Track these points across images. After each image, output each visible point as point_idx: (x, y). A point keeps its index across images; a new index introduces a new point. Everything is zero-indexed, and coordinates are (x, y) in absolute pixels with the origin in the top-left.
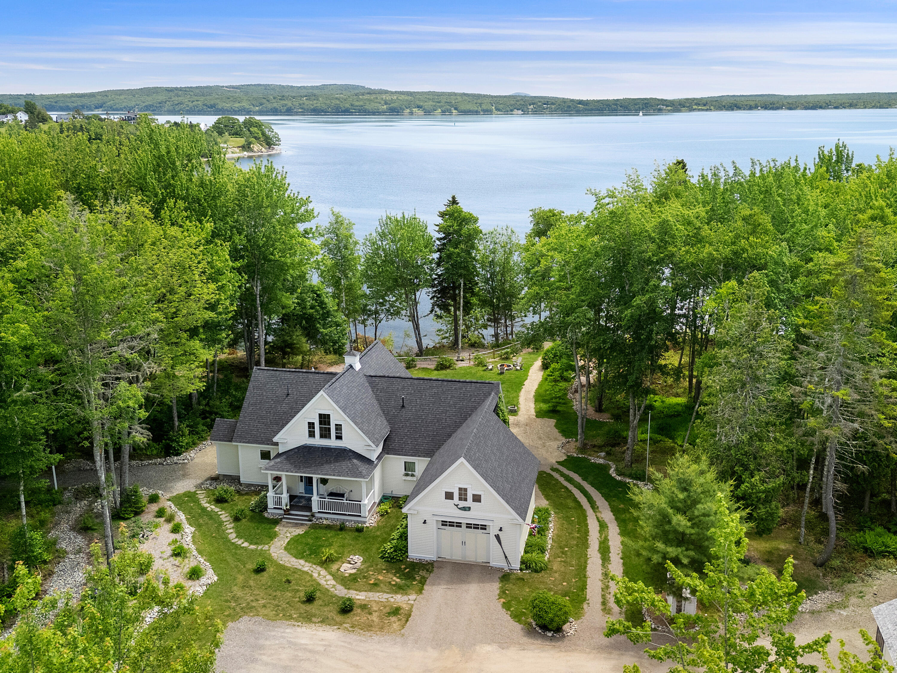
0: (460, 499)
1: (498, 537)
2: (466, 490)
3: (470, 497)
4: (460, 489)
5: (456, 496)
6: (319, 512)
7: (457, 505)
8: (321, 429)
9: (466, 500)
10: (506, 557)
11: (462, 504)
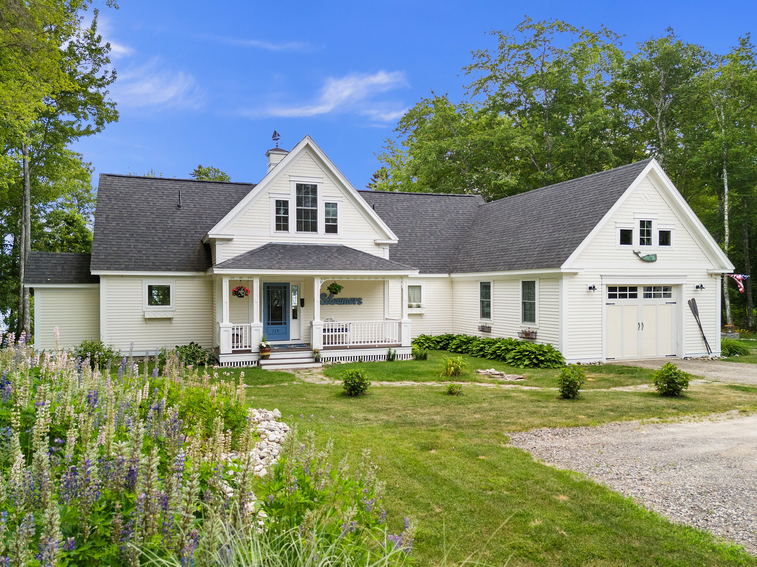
0: (642, 242)
1: (693, 305)
2: (650, 223)
3: (655, 237)
4: (642, 223)
5: (636, 237)
6: (325, 348)
7: (637, 254)
8: (299, 212)
9: (649, 242)
10: (704, 338)
11: (645, 250)
